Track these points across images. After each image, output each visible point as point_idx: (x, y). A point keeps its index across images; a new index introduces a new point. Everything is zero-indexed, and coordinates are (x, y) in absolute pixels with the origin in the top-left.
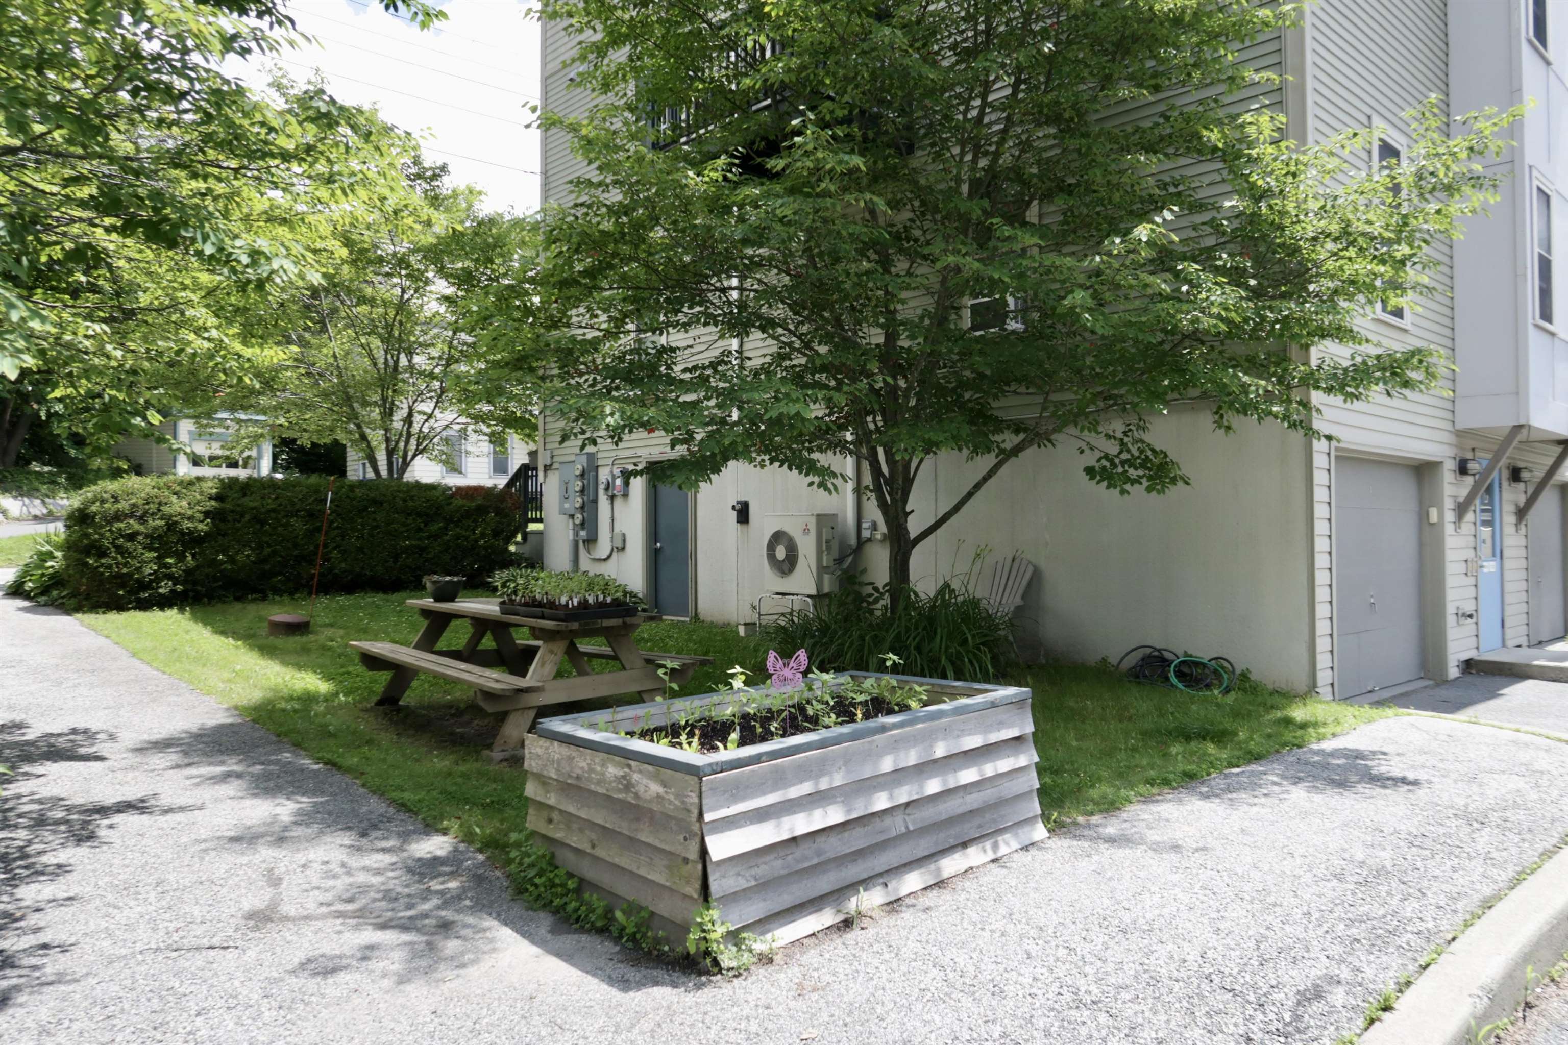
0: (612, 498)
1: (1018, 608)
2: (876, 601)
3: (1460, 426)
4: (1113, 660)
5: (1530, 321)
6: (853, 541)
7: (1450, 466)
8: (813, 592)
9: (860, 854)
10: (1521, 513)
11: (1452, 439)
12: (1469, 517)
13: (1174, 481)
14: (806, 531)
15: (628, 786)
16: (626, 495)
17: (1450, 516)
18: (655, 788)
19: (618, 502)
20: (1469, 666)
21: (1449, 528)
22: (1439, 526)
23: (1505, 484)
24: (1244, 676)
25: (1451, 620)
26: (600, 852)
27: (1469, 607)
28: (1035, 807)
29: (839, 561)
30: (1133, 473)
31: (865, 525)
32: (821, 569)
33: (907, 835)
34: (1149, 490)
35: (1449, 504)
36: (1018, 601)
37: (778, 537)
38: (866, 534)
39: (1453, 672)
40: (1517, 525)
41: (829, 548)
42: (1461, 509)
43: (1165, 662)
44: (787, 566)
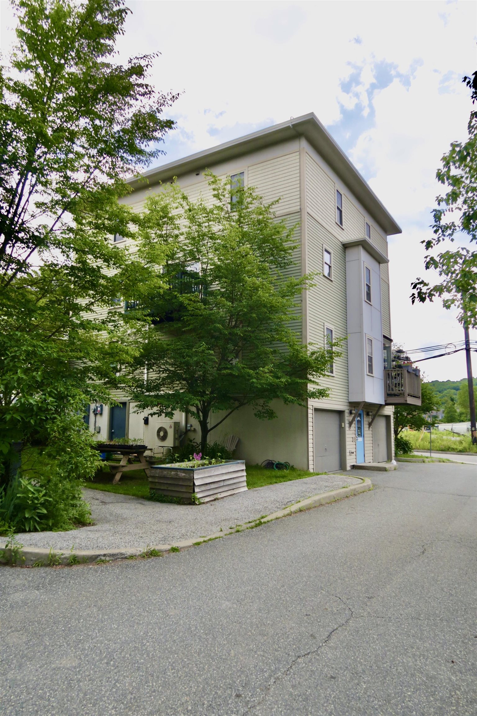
0: (96, 415)
1: (234, 450)
2: (198, 447)
3: (350, 401)
4: (260, 464)
5: (365, 373)
6: (184, 430)
7: (347, 412)
8: (172, 446)
9: (216, 488)
10: (370, 424)
11: (348, 404)
12: (353, 425)
13: (274, 417)
14: (171, 427)
15: (177, 475)
16: (101, 414)
17: (347, 425)
18: (183, 474)
19: (98, 416)
20: (354, 467)
21: (347, 429)
22: (344, 428)
23: (365, 416)
24: (292, 467)
25: (348, 454)
26: (169, 489)
27: (353, 450)
28: (245, 484)
29: (180, 436)
30: (265, 415)
31: (188, 426)
32: (175, 439)
33: (224, 486)
34: (269, 419)
35: (347, 422)
36: (234, 448)
37: (160, 429)
38: (189, 428)
39: (348, 468)
40: (369, 427)
41: (177, 432)
42: (350, 424)
43: (273, 464)
44: (164, 438)
